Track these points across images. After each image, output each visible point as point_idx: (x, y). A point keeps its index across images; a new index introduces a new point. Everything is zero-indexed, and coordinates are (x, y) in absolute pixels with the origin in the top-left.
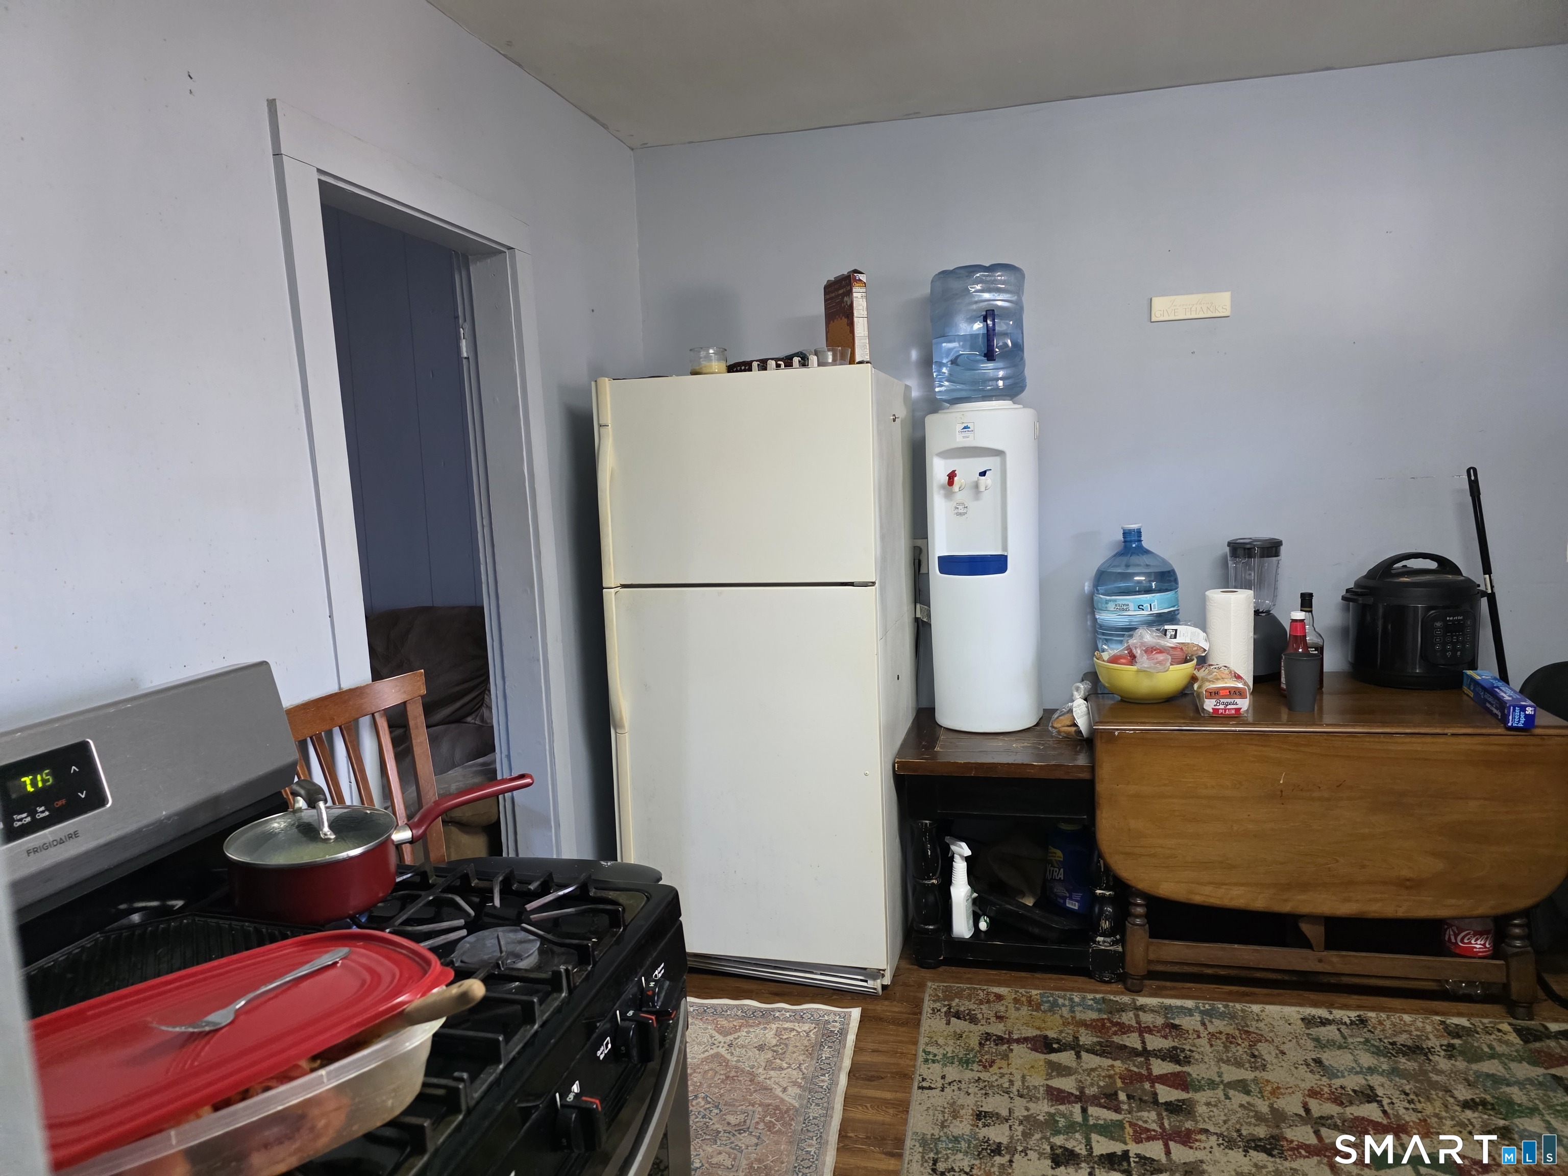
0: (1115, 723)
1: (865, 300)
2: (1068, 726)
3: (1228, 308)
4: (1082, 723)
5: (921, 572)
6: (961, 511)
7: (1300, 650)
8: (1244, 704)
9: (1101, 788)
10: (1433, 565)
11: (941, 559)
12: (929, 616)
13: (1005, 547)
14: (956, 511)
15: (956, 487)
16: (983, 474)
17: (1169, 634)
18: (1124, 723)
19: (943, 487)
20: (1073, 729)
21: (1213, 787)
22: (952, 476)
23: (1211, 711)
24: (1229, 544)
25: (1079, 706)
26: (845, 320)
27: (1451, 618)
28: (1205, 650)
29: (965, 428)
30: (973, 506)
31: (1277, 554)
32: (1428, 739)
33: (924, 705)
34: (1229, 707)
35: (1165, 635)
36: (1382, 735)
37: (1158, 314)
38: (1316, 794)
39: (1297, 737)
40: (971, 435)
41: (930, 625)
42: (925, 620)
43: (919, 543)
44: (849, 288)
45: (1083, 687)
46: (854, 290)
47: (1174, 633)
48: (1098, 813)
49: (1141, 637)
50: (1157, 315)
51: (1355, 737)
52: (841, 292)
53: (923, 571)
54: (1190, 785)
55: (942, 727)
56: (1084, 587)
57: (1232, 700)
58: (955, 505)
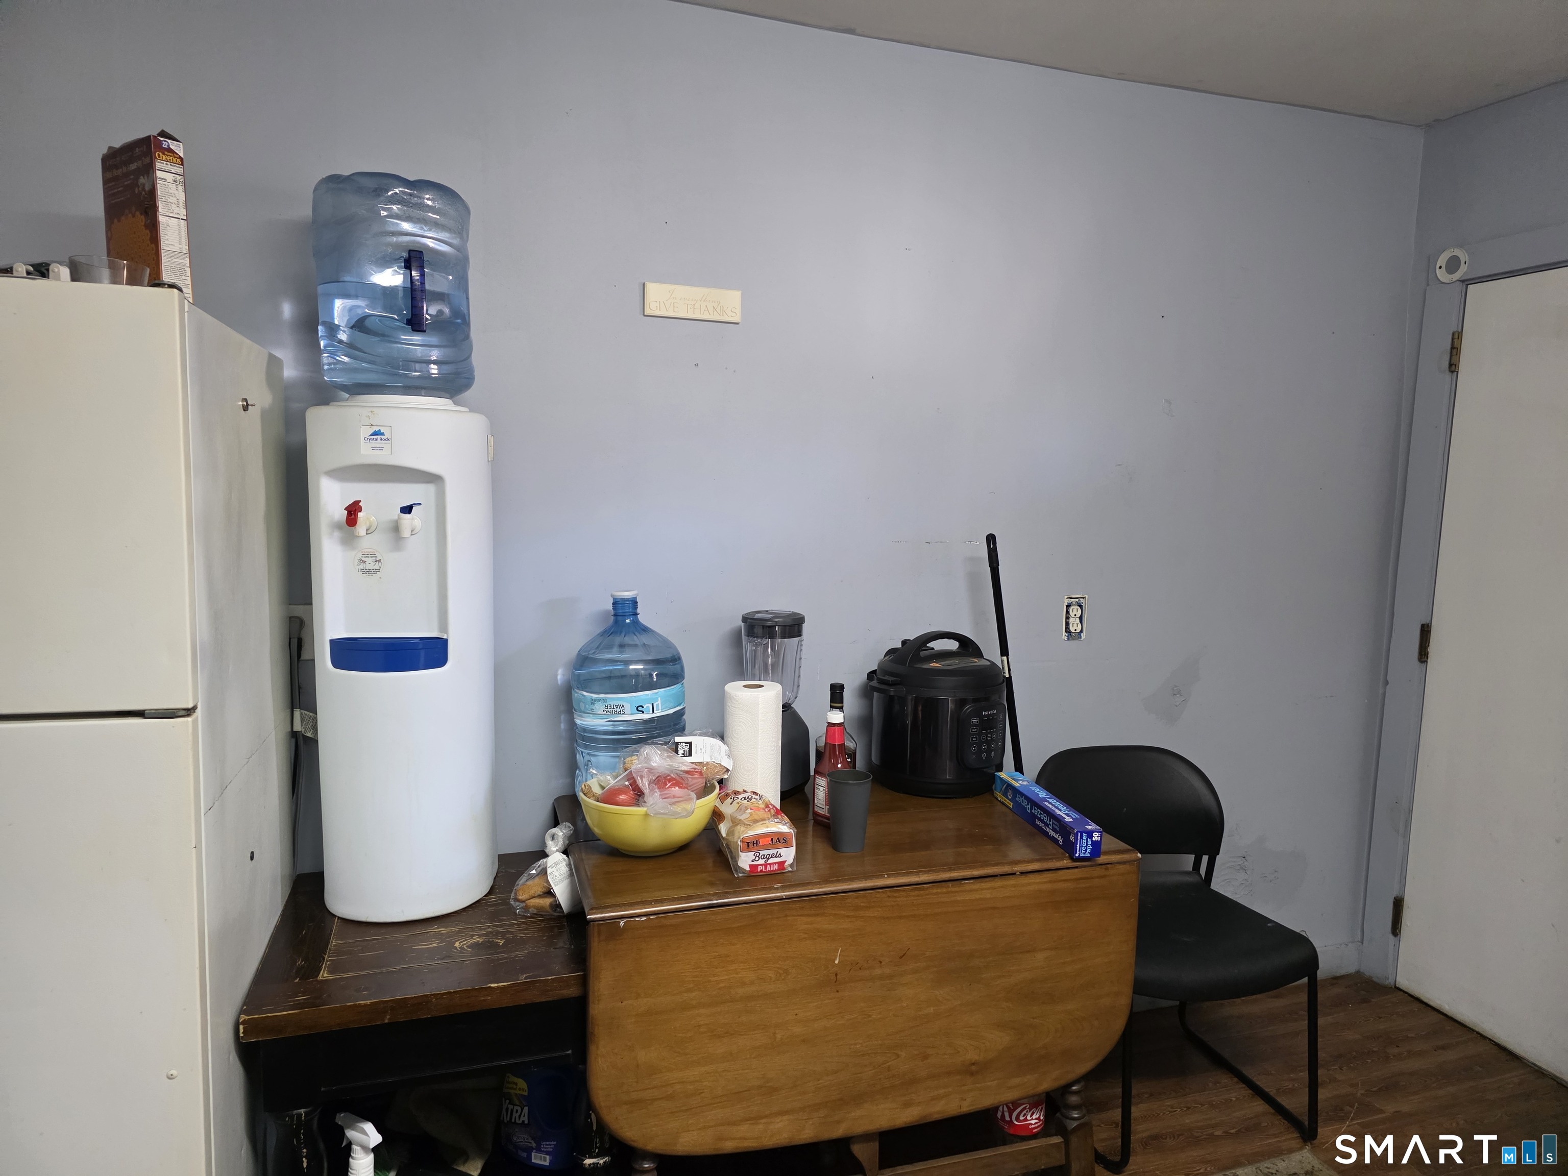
0: (619, 905)
1: (181, 188)
2: (540, 896)
3: (738, 311)
4: (561, 890)
5: (302, 658)
6: (370, 564)
7: (839, 766)
8: (788, 855)
9: (598, 1009)
10: (953, 645)
11: (333, 643)
12: (315, 728)
13: (444, 626)
14: (361, 567)
15: (361, 529)
16: (407, 510)
17: (681, 750)
18: (632, 905)
19: (337, 526)
20: (547, 901)
21: (752, 983)
22: (353, 511)
23: (748, 869)
24: (745, 619)
25: (556, 864)
26: (141, 219)
27: (987, 713)
28: (728, 770)
29: (376, 433)
30: (390, 560)
31: (799, 634)
32: (998, 883)
33: (307, 868)
34: (771, 861)
35: (677, 752)
36: (950, 884)
37: (653, 306)
38: (878, 971)
39: (857, 897)
40: (386, 446)
41: (318, 741)
42: (309, 735)
43: (299, 610)
44: (147, 160)
45: (561, 833)
46: (158, 165)
47: (687, 748)
48: (592, 1049)
49: (648, 759)
50: (652, 308)
51: (920, 889)
52: (133, 167)
53: (305, 656)
54: (722, 985)
55: (335, 916)
56: (557, 675)
57: (774, 851)
58: (360, 556)
